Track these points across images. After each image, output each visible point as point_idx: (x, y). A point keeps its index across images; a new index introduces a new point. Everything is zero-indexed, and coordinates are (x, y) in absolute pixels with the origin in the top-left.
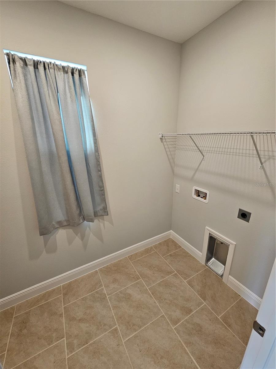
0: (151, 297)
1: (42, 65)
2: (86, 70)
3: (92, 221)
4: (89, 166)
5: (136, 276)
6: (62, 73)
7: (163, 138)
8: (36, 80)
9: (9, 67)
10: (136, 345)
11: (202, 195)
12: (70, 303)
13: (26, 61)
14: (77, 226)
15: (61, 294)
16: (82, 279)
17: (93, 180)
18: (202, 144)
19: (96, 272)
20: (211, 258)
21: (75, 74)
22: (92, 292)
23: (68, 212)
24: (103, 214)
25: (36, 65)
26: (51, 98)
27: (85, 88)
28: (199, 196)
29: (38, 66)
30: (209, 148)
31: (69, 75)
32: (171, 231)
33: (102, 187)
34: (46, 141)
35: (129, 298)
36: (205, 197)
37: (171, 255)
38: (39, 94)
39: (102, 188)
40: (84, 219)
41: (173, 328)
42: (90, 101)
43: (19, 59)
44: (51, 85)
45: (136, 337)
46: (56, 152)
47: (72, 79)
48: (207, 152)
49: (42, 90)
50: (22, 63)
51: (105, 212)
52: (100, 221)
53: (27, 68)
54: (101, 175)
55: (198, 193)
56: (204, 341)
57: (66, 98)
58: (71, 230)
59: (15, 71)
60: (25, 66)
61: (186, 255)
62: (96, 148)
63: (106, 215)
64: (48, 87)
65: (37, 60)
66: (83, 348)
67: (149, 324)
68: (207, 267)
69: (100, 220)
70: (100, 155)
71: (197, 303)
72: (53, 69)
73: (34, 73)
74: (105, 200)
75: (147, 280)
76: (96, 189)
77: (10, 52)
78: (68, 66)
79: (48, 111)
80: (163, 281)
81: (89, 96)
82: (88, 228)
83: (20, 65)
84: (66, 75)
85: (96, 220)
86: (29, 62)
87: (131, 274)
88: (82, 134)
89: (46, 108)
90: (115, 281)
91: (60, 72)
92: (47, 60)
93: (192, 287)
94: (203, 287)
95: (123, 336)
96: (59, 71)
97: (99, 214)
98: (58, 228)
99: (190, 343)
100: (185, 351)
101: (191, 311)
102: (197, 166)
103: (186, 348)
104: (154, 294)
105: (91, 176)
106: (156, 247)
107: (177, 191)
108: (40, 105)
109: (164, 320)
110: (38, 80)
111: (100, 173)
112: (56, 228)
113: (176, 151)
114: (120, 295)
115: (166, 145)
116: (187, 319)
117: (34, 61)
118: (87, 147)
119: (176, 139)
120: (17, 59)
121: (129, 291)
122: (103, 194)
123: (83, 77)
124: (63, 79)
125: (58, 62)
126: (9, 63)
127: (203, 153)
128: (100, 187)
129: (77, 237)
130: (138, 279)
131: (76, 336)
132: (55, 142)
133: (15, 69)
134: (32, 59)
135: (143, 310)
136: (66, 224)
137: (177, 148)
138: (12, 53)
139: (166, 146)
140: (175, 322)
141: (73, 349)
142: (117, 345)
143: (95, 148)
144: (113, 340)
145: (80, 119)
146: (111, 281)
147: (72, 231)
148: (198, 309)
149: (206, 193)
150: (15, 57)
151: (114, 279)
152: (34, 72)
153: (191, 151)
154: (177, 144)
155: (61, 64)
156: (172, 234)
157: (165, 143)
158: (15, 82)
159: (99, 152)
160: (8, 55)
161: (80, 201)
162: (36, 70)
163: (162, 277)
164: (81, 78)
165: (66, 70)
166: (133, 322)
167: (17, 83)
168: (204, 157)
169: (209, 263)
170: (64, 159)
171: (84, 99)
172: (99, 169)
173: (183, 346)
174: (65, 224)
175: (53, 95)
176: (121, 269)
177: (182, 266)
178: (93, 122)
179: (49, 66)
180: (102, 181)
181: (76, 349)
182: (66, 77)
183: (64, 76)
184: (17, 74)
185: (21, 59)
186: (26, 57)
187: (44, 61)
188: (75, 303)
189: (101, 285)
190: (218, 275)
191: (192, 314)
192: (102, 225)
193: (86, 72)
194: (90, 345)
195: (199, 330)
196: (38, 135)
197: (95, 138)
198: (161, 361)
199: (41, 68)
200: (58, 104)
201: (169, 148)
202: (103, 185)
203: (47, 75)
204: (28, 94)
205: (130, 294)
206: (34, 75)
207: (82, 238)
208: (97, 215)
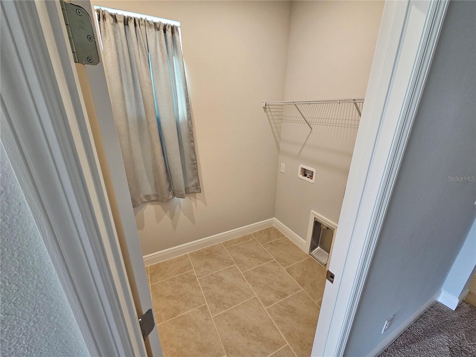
0: (245, 281)
1: (133, 21)
2: (180, 27)
3: (183, 197)
4: (181, 136)
5: (230, 261)
6: (154, 30)
7: (267, 107)
8: (126, 38)
9: (99, 23)
10: (225, 321)
11: (308, 175)
12: (157, 282)
13: (116, 17)
14: (167, 201)
15: (148, 274)
16: (171, 262)
17: (185, 152)
18: (311, 115)
19: (186, 256)
20: (316, 247)
21: (167, 31)
22: (181, 273)
23: (157, 185)
24: (196, 191)
25: (126, 21)
26: (141, 58)
27: (178, 48)
28: (305, 175)
29: (129, 22)
30: (318, 119)
31: (161, 32)
32: (274, 218)
33: (195, 160)
34: (135, 105)
35: (220, 281)
36: (311, 177)
37: (271, 243)
38: (128, 53)
39: (195, 162)
40: (174, 195)
41: (265, 309)
42: (183, 62)
43: (110, 15)
44: (141, 44)
45: (225, 314)
46: (145, 118)
47: (164, 36)
48: (315, 124)
49: (132, 49)
50: (112, 19)
51: (197, 189)
52: (192, 199)
53: (117, 24)
54: (194, 146)
55: (305, 173)
56: (296, 321)
57: (157, 59)
58: (159, 206)
59: (105, 28)
60: (115, 23)
61: (289, 244)
62: (189, 115)
63: (198, 192)
64: (138, 46)
65: (128, 16)
66: (170, 320)
67: (240, 304)
68: (311, 256)
69: (192, 197)
70: (193, 123)
71: (294, 289)
72: (144, 25)
73: (124, 31)
74: (198, 175)
75: (242, 265)
76: (188, 162)
77: (100, 8)
78: (160, 22)
79: (138, 72)
80: (260, 267)
81: (182, 56)
82: (178, 206)
83: (110, 22)
84: (157, 32)
85: (188, 197)
86: (120, 18)
87: (224, 259)
88: (174, 99)
89: (136, 69)
90: (206, 264)
91: (151, 29)
92: (138, 16)
93: (291, 274)
94: (303, 275)
95: (212, 312)
96: (150, 27)
97: (190, 191)
98: (145, 202)
99: (281, 322)
100: (274, 328)
101: (286, 295)
102: (305, 140)
103: (276, 326)
104: (248, 279)
105: (183, 147)
106: (255, 234)
107: (282, 171)
108: (130, 65)
109: (257, 301)
110: (128, 38)
111: (192, 144)
112: (144, 203)
113: (282, 124)
114: (212, 277)
115: (270, 115)
116: (281, 302)
117: (124, 17)
118: (179, 113)
119: (283, 109)
120: (107, 15)
121: (221, 275)
122: (196, 168)
123: (176, 34)
124: (154, 36)
125: (150, 18)
126: (99, 20)
127: (311, 125)
128: (193, 160)
129: (166, 215)
130: (232, 264)
131: (163, 310)
132: (145, 107)
133: (105, 26)
134: (123, 15)
135: (235, 292)
136: (155, 199)
137: (284, 120)
138: (103, 9)
139: (271, 117)
140: (268, 303)
141: (161, 320)
142: (206, 320)
143: (187, 115)
144: (201, 315)
145: (172, 81)
146: (202, 265)
147: (161, 208)
148: (294, 294)
149: (313, 172)
150: (106, 13)
151: (206, 263)
152: (124, 29)
153: (298, 123)
154: (284, 115)
155: (152, 20)
156: (275, 222)
157: (269, 114)
158: (104, 40)
159: (192, 120)
160: (98, 11)
161: (170, 173)
162: (126, 26)
163: (259, 263)
164: (174, 36)
165: (158, 26)
166: (223, 301)
167: (106, 41)
168: (312, 130)
169: (313, 252)
170: (154, 125)
171: (177, 59)
172: (192, 139)
173: (273, 323)
174: (153, 198)
175: (144, 55)
176: (214, 254)
177: (283, 254)
178: (187, 86)
179: (140, 22)
180: (195, 153)
181: (164, 320)
182: (157, 35)
183: (156, 34)
184: (106, 31)
185: (111, 15)
186: (116, 13)
187: (135, 17)
188: (163, 282)
189: (191, 268)
190: (322, 264)
191: (287, 298)
192: (193, 203)
193: (179, 29)
194: (178, 317)
195: (292, 311)
196: (127, 98)
197: (188, 104)
198: (249, 334)
199: (131, 24)
200: (149, 65)
201: (273, 119)
202: (196, 158)
203: (137, 32)
204: (118, 54)
205: (222, 277)
206: (124, 32)
207: (172, 216)
208: (189, 192)
